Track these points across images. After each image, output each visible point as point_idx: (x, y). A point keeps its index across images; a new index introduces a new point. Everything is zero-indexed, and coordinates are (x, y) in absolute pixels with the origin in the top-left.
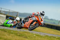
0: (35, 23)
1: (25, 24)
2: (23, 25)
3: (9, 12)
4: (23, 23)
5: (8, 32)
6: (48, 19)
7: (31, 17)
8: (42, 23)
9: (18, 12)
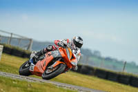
0: (56, 63)
1: (36, 65)
2: (32, 67)
3: (11, 38)
4: (32, 64)
5: (6, 84)
6: (100, 58)
7: (52, 50)
8: (73, 63)
9: (31, 40)
